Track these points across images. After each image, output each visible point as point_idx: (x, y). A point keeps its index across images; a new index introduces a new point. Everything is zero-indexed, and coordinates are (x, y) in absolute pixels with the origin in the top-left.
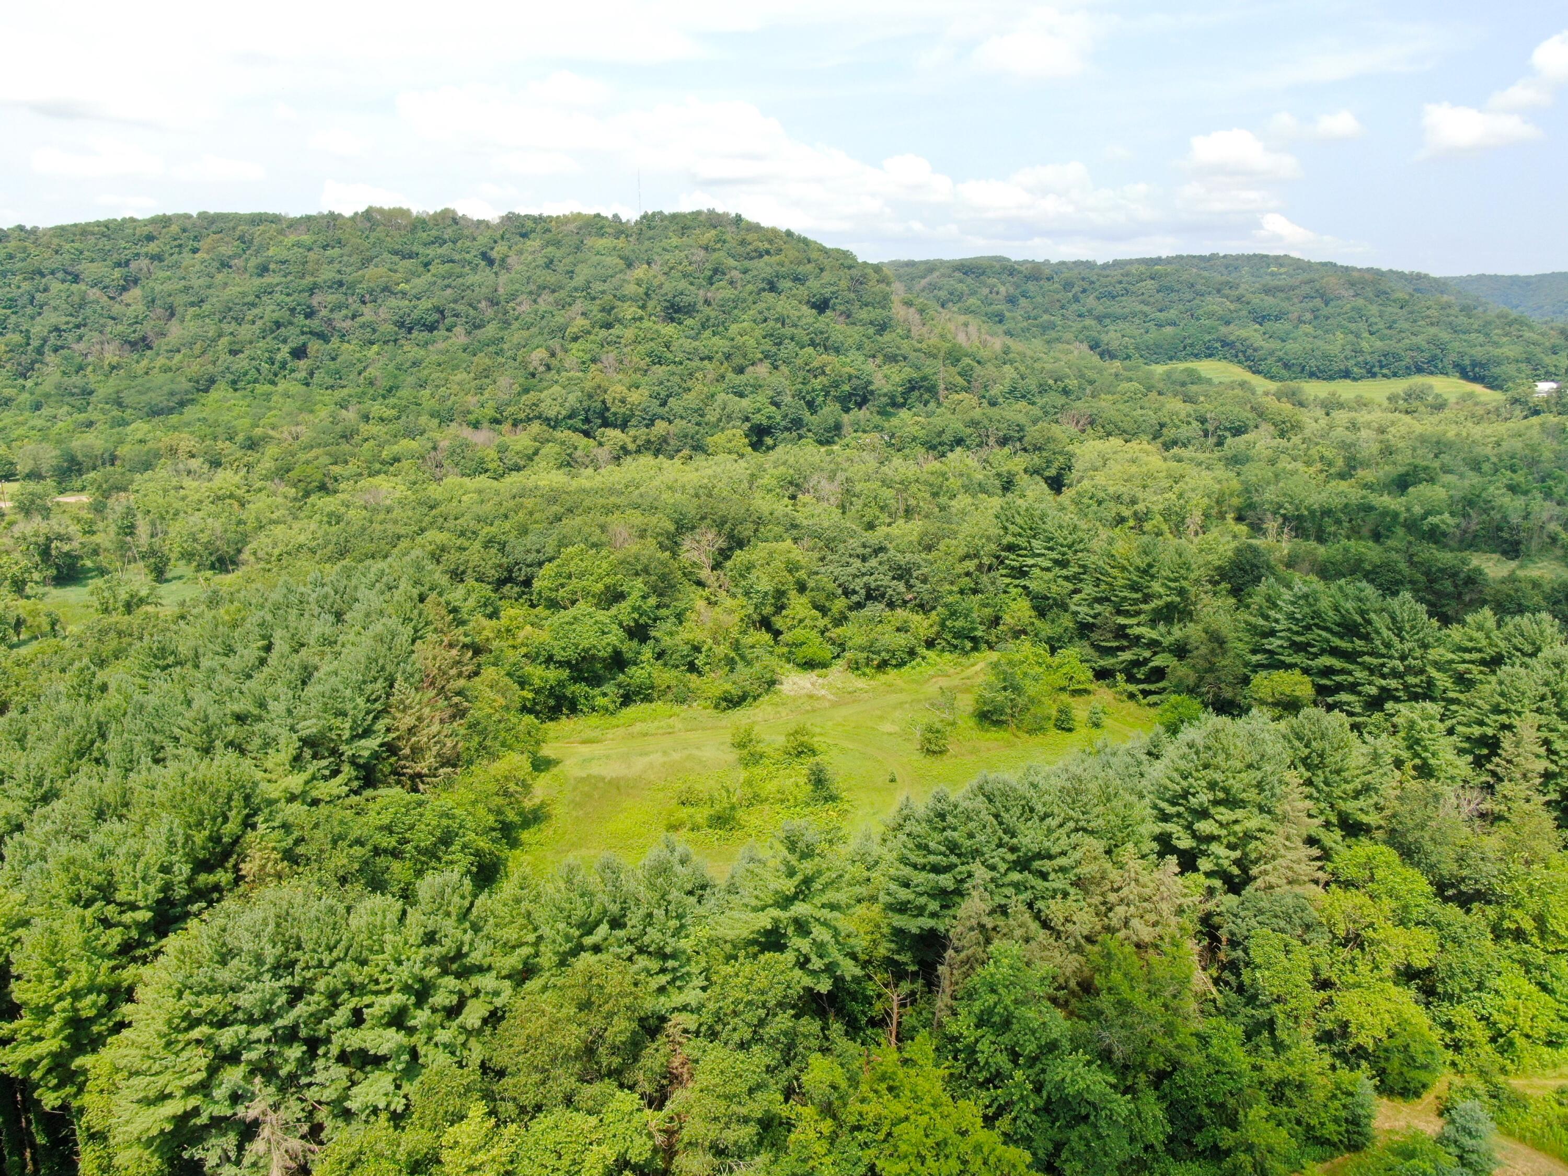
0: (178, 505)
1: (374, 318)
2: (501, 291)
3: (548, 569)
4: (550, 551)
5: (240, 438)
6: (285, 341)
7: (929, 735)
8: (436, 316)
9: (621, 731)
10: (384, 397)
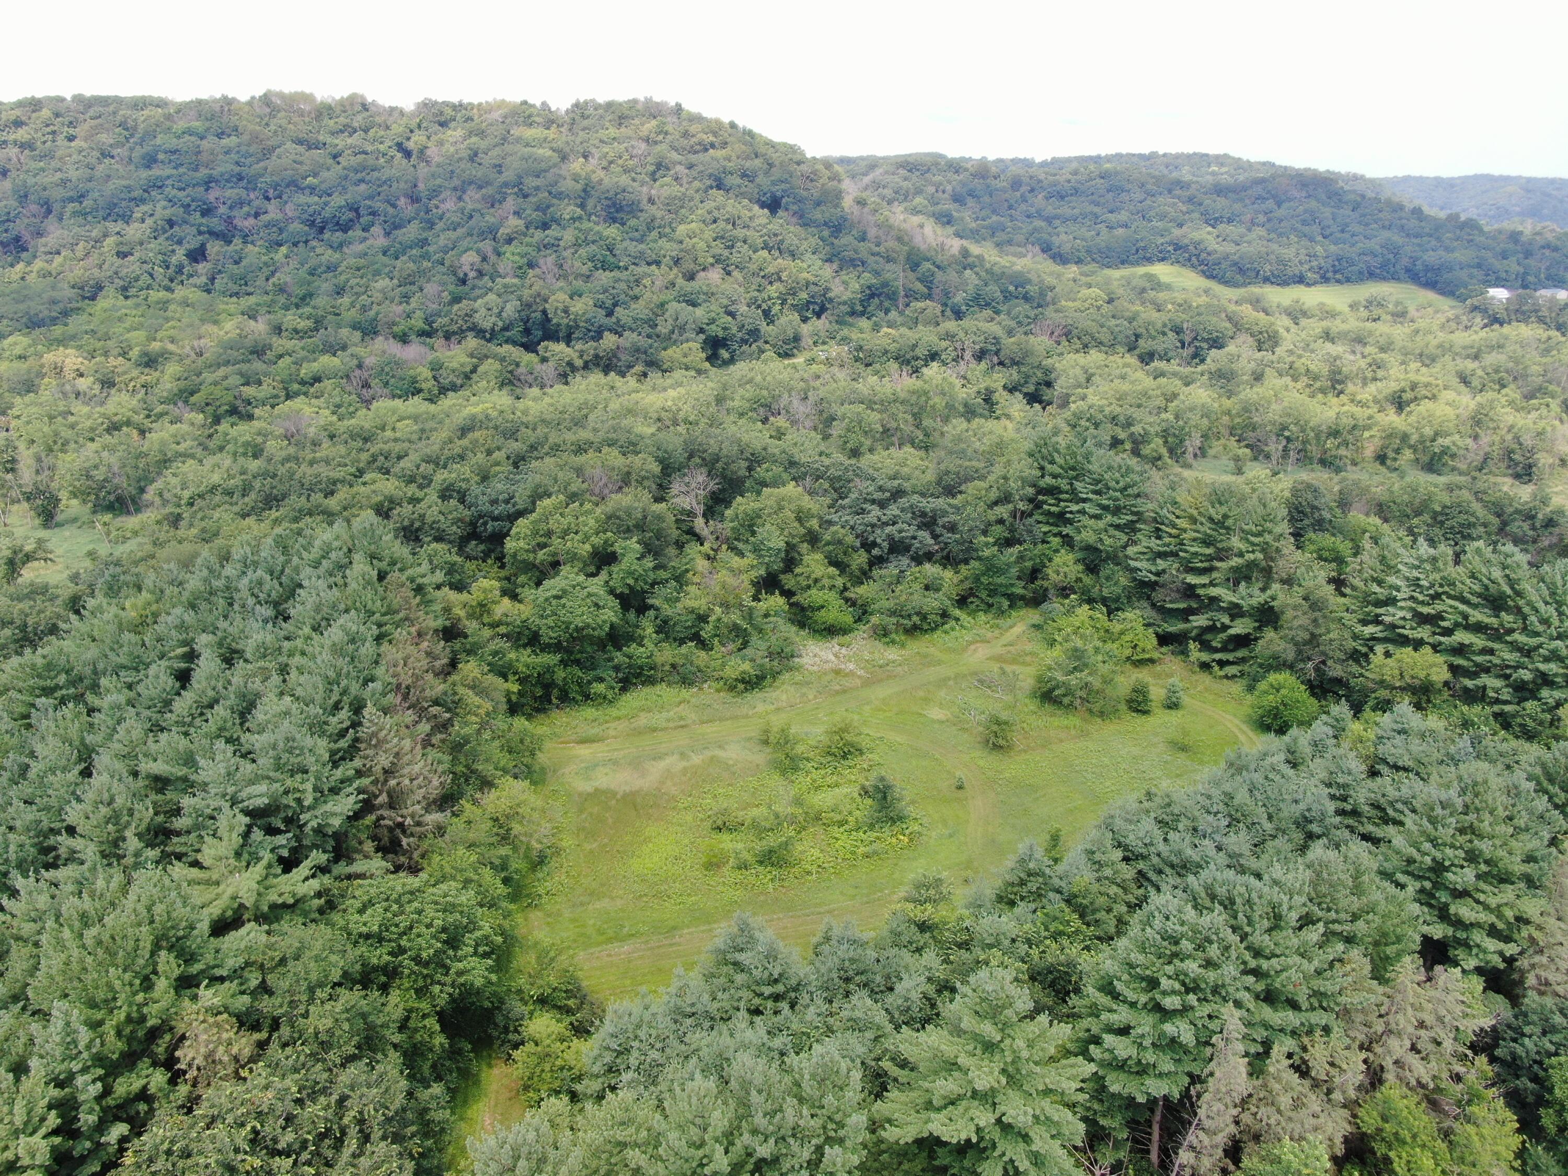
0: (66, 433)
1: (280, 216)
2: (421, 186)
3: (522, 525)
4: (521, 501)
5: (135, 353)
6: (180, 242)
7: (995, 728)
8: (352, 215)
9: (623, 725)
10: (297, 306)
